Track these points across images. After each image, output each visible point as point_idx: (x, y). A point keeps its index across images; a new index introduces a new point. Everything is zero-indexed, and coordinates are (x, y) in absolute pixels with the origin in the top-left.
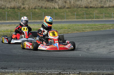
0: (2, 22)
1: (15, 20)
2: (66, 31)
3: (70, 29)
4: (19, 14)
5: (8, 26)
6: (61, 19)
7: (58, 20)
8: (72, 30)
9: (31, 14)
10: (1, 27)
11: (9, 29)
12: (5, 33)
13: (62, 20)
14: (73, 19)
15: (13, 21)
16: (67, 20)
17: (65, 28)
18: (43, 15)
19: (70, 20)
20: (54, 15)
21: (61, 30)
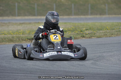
0: (10, 18)
1: (29, 15)
2: (108, 32)
3: (113, 31)
4: (36, 6)
5: (19, 25)
6: (101, 14)
7: (95, 16)
8: (117, 31)
9: (55, 7)
10: (8, 26)
11: (20, 30)
12: (15, 36)
13: (102, 16)
14: (118, 15)
15: (26, 18)
16: (110, 16)
17: (106, 28)
19: (114, 16)
20: (90, 8)
21: (101, 31)
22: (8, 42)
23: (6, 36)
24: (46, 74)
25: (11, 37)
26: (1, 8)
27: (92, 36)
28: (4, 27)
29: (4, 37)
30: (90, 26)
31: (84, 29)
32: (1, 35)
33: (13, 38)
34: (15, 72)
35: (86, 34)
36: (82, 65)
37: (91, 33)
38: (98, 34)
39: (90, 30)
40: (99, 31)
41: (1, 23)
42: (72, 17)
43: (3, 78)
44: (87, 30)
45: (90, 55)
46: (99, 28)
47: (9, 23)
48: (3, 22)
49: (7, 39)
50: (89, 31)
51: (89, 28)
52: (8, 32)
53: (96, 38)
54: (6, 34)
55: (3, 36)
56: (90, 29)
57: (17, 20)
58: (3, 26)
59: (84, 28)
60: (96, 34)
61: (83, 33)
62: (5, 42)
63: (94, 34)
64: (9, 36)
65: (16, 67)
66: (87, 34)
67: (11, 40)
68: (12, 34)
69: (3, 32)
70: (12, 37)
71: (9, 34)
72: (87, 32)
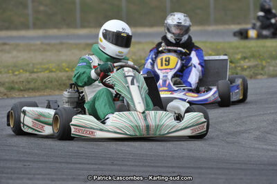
0: (63, 32)
5: (84, 49)
10: (59, 51)
18: (212, 6)
22: (58, 89)
23: (53, 74)
24: (147, 164)
25: (64, 78)
26: (42, 8)
27: (257, 74)
28: (49, 54)
29: (48, 77)
30: (253, 49)
31: (239, 57)
32: (42, 73)
33: (69, 79)
34: (73, 161)
35: (243, 69)
36: (233, 143)
37: (256, 66)
38: (271, 68)
39: (252, 60)
40: (273, 62)
41: (42, 44)
42: (210, 28)
43: (45, 175)
44: (244, 58)
45: (252, 118)
46: (274, 53)
47: (61, 44)
48: (47, 41)
49: (56, 83)
50: (250, 61)
51: (249, 54)
52: (59, 66)
53: (266, 77)
54: (54, 70)
55: (46, 74)
56: (253, 56)
57: (79, 37)
58: (45, 50)
59: (237, 54)
60: (266, 69)
61: (235, 67)
62: (51, 88)
63: (262, 69)
64: (60, 74)
65: (76, 149)
66: (245, 70)
67: (64, 85)
68: (67, 71)
69: (46, 66)
70: (68, 77)
71: (60, 71)
72: (246, 64)
